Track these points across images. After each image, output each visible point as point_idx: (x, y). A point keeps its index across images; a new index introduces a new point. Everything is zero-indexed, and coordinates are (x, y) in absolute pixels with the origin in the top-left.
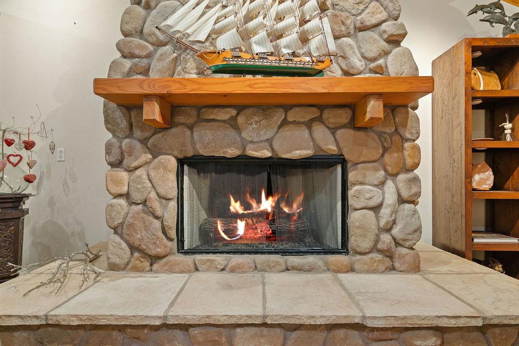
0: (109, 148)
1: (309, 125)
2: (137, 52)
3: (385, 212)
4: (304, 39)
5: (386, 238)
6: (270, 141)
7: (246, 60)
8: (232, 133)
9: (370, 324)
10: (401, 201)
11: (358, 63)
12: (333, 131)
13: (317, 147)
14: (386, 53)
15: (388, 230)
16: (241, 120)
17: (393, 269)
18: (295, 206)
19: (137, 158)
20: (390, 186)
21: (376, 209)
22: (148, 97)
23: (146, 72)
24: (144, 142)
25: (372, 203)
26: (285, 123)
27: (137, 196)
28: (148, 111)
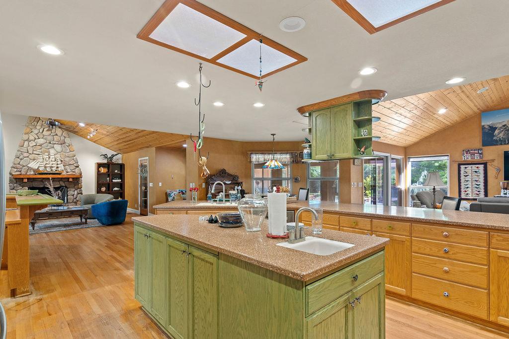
0: (10, 186)
1: (59, 181)
2: (19, 168)
3: (75, 196)
4: (57, 167)
5: (75, 200)
7: (46, 172)
8: (42, 183)
10: (78, 194)
11: (69, 170)
12: (64, 182)
13: (61, 185)
14: (75, 169)
16: (43, 181)
19: (18, 188)
20: (76, 191)
21: (73, 195)
22: (25, 178)
23: (20, 171)
24: (19, 185)
28: (26, 180)
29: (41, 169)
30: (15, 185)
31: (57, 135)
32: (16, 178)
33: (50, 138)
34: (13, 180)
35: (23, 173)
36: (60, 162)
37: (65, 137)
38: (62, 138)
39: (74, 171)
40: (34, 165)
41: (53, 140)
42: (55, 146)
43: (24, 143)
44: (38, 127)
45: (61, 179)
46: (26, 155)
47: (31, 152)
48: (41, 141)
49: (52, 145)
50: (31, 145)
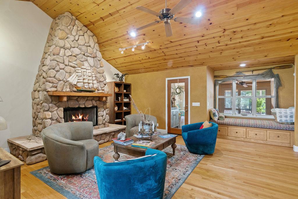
1: (92, 100)
2: (54, 82)
5: (104, 121)
6: (84, 104)
7: (84, 89)
8: (77, 102)
9: (107, 132)
10: (106, 114)
11: (100, 88)
12: (96, 101)
13: (93, 105)
14: (104, 87)
15: (104, 120)
16: (79, 99)
17: (105, 127)
18: (87, 118)
19: (54, 109)
20: (105, 111)
21: (102, 116)
22: (65, 96)
23: (56, 87)
24: (55, 104)
25: (102, 115)
26: (87, 100)
27: (55, 118)
28: (65, 99)
29: (79, 85)
30: (50, 105)
31: (90, 46)
32: (51, 96)
33: (84, 48)
34: (49, 98)
35: (59, 89)
36: (94, 78)
37: (97, 50)
38: (95, 51)
39: (103, 89)
40: (73, 80)
41: (86, 51)
42: (89, 58)
43: (60, 50)
44: (74, 33)
45: (93, 98)
46: (62, 66)
47: (67, 63)
48: (76, 51)
49: (86, 57)
50: (67, 54)
